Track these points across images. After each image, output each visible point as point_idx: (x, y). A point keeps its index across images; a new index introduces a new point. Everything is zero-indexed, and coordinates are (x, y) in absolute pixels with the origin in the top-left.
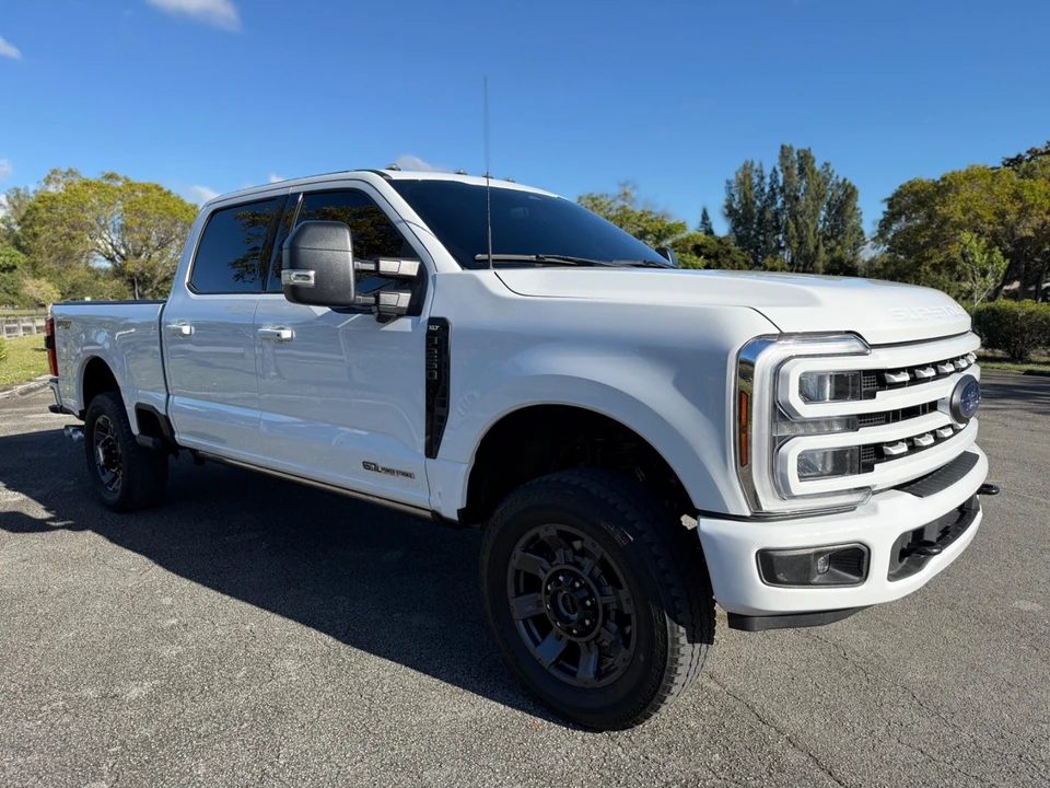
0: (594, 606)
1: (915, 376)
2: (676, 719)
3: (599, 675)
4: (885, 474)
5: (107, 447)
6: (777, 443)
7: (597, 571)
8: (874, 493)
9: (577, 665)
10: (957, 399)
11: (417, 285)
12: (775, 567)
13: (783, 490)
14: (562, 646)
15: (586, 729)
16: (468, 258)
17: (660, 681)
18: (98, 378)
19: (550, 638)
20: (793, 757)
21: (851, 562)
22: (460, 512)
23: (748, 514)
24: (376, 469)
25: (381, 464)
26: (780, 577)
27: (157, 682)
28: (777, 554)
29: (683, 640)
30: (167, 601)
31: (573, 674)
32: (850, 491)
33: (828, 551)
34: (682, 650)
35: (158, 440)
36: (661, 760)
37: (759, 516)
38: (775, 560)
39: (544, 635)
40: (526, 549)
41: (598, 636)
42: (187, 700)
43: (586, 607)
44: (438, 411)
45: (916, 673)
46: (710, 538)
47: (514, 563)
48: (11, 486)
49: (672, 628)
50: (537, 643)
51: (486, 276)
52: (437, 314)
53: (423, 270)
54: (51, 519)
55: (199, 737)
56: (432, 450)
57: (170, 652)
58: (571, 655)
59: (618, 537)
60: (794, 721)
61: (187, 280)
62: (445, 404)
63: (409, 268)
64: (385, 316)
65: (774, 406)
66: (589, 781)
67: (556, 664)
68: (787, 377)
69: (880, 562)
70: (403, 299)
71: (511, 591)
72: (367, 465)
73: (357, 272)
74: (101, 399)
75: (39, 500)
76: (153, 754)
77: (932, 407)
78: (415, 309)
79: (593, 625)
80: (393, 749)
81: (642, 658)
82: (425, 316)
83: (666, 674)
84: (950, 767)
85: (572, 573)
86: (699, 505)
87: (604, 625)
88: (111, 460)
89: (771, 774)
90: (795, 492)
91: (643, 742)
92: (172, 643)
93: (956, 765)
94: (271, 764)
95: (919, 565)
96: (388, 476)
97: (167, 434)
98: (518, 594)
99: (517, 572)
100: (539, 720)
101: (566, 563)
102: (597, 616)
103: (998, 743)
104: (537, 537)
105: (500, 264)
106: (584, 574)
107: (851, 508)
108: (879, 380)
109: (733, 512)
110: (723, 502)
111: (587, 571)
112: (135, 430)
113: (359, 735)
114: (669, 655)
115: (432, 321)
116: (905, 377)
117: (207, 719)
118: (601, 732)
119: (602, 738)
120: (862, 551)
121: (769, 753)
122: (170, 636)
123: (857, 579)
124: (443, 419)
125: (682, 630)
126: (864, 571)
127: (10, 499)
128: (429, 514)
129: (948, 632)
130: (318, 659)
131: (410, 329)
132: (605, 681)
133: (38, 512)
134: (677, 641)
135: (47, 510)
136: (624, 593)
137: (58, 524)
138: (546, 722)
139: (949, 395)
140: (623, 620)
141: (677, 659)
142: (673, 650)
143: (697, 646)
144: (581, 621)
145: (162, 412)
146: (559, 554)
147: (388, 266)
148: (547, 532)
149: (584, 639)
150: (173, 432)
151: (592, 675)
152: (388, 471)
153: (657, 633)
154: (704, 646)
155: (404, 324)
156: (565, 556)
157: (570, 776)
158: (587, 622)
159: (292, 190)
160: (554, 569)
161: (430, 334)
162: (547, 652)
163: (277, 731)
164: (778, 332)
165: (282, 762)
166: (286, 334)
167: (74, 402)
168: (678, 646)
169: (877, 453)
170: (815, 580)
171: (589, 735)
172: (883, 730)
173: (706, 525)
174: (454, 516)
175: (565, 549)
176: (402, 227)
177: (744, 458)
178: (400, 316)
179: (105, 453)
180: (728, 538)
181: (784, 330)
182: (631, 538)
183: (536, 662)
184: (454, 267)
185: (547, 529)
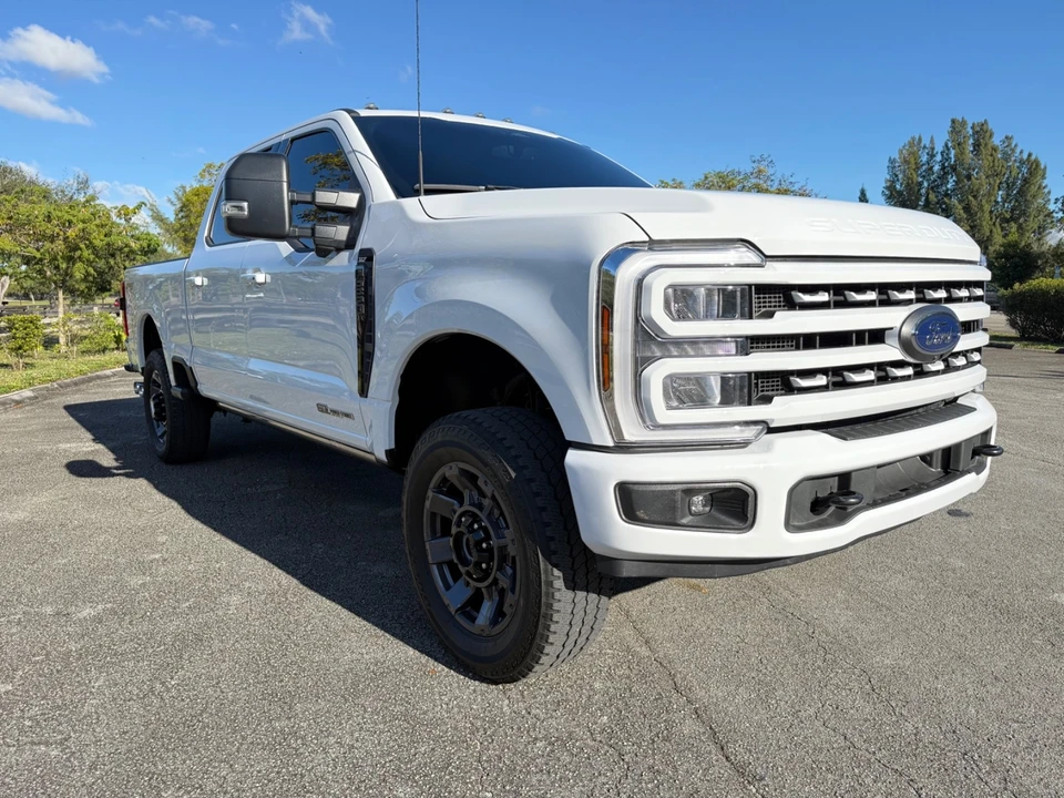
0: (490, 550)
1: (841, 296)
3: (494, 621)
4: (783, 409)
5: (157, 401)
6: (641, 363)
7: (496, 513)
8: (771, 430)
9: (478, 612)
10: (908, 330)
11: (354, 216)
13: (647, 417)
14: (469, 592)
15: (482, 680)
16: (404, 186)
17: (536, 627)
18: (151, 338)
19: (461, 582)
20: (690, 727)
21: (734, 505)
22: (389, 453)
23: (611, 444)
24: (327, 411)
25: (329, 406)
26: (640, 514)
27: (109, 606)
28: (636, 487)
29: (559, 583)
30: (162, 539)
31: (474, 620)
33: (706, 489)
34: (557, 596)
35: (186, 390)
36: (542, 716)
37: (622, 447)
38: (634, 496)
39: (455, 580)
40: (439, 490)
41: (495, 581)
42: (125, 624)
43: (481, 550)
44: (368, 346)
46: (571, 468)
47: (428, 505)
48: (97, 439)
49: (546, 571)
50: (448, 587)
51: (410, 203)
52: (367, 246)
53: (362, 201)
54: (117, 468)
55: (115, 654)
56: (363, 391)
57: (136, 581)
58: (475, 602)
59: (502, 472)
61: (206, 234)
62: (373, 339)
63: (350, 200)
64: (325, 250)
65: (637, 322)
66: (456, 729)
67: (461, 610)
68: (650, 289)
69: (772, 507)
70: (341, 232)
71: (427, 534)
72: (322, 409)
73: (292, 203)
74: (153, 354)
75: (112, 450)
76: (68, 664)
77: (877, 336)
78: (350, 244)
79: (490, 568)
80: (282, 681)
81: (522, 602)
82: (358, 247)
83: (542, 620)
84: (869, 756)
85: (473, 514)
86: (568, 437)
87: (500, 568)
88: (160, 416)
90: (662, 420)
91: (535, 697)
92: (144, 574)
94: (163, 683)
96: (334, 418)
97: (193, 384)
98: (433, 537)
99: (433, 515)
100: (441, 667)
101: (470, 504)
102: (492, 559)
103: (946, 738)
104: (445, 480)
105: (428, 192)
106: (483, 515)
107: (744, 444)
109: (596, 442)
110: (587, 431)
111: (486, 512)
112: (173, 383)
113: (258, 665)
114: (543, 600)
115: (362, 252)
116: (823, 297)
117: (132, 640)
118: (496, 683)
119: (494, 691)
120: (746, 495)
121: (665, 721)
122: (144, 568)
123: (740, 524)
124: (371, 355)
125: (556, 572)
126: (750, 515)
127: (84, 449)
128: (373, 459)
130: (263, 597)
132: (499, 628)
133: (107, 459)
134: (550, 584)
135: (116, 460)
136: (510, 534)
137: (120, 472)
138: (446, 670)
139: (898, 325)
141: (552, 605)
142: (547, 594)
143: (581, 595)
144: (478, 564)
145: (189, 364)
146: (466, 494)
147: (327, 197)
148: (451, 471)
149: (486, 583)
150: (197, 384)
151: (488, 622)
152: (335, 412)
153: (533, 575)
154: (593, 596)
155: (345, 255)
156: (471, 497)
157: (439, 722)
158: (484, 566)
159: (284, 137)
160: (463, 509)
162: (455, 597)
163: (186, 656)
164: (647, 239)
165: (173, 683)
166: (260, 278)
167: (138, 360)
168: (552, 590)
169: (784, 382)
170: (684, 521)
171: (484, 686)
172: (811, 711)
173: (571, 456)
174: (383, 457)
175: (471, 490)
176: (351, 158)
177: (606, 382)
178: (339, 250)
179: (155, 406)
181: (655, 237)
182: (513, 475)
183: (445, 607)
184: (389, 194)
185: (451, 468)
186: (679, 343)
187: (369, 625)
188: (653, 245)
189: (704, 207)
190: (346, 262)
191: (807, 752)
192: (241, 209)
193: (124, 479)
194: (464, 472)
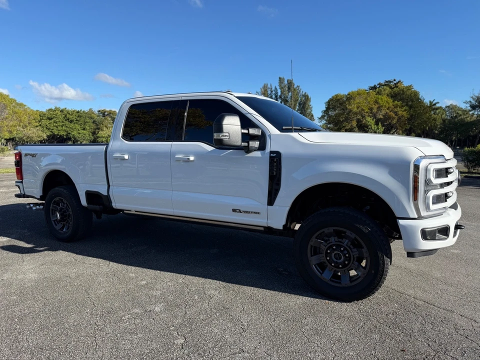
0: (349, 256)
6: (426, 192)
7: (350, 243)
9: (340, 280)
11: (262, 139)
12: (427, 235)
13: (427, 208)
14: (332, 273)
19: (327, 270)
22: (284, 226)
23: (416, 217)
24: (240, 211)
25: (242, 210)
26: (428, 238)
28: (427, 230)
31: (340, 283)
32: (440, 209)
33: (438, 229)
35: (100, 206)
37: (420, 218)
38: (426, 232)
39: (324, 270)
41: (350, 267)
43: (346, 257)
44: (275, 187)
47: (311, 243)
50: (321, 273)
52: (273, 149)
53: (263, 133)
56: (271, 201)
59: (364, 230)
61: (121, 135)
62: (279, 184)
63: (258, 132)
64: (248, 150)
65: (426, 181)
67: (330, 280)
68: (430, 170)
69: (452, 231)
70: (256, 144)
71: (309, 255)
72: (234, 211)
73: (242, 133)
78: (262, 147)
82: (268, 150)
86: (397, 215)
87: (353, 263)
90: (431, 209)
96: (246, 214)
98: (312, 255)
99: (312, 246)
101: (335, 242)
102: (350, 260)
104: (323, 233)
106: (344, 245)
107: (442, 214)
109: (411, 217)
110: (408, 214)
112: (85, 203)
115: (271, 152)
120: (447, 227)
123: (446, 237)
124: (277, 190)
126: (448, 235)
128: (262, 229)
131: (260, 156)
132: (355, 283)
135: (29, 244)
137: (41, 249)
144: (343, 262)
145: (105, 194)
147: (252, 131)
149: (344, 269)
150: (111, 203)
151: (348, 282)
152: (246, 212)
155: (258, 154)
158: (347, 262)
159: (182, 99)
160: (330, 244)
161: (271, 158)
164: (425, 155)
166: (192, 158)
168: (387, 266)
169: (446, 196)
170: (436, 238)
173: (401, 222)
174: (282, 228)
175: (334, 237)
176: (249, 116)
177: (415, 198)
178: (255, 150)
179: (61, 214)
180: (411, 226)
181: (427, 155)
182: (370, 229)
183: (322, 280)
184: (278, 132)
185: (328, 229)
186: (436, 185)
188: (426, 157)
189: (428, 145)
192: (226, 136)
194: (336, 231)
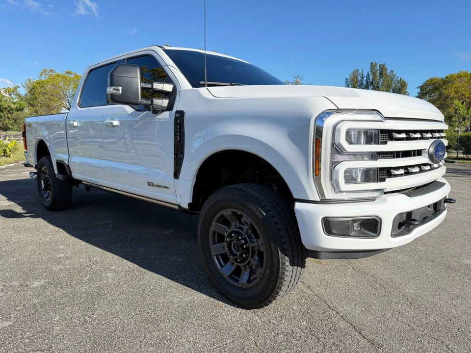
0: (247, 248)
1: (409, 135)
2: (287, 305)
3: (249, 281)
4: (390, 184)
5: (45, 181)
6: (334, 164)
7: (250, 231)
8: (386, 193)
9: (240, 277)
10: (432, 150)
11: (171, 96)
12: (330, 226)
13: (336, 188)
14: (234, 268)
15: (243, 308)
16: (196, 82)
17: (276, 283)
18: (42, 149)
19: (229, 264)
20: (342, 324)
21: (371, 226)
22: (189, 205)
23: (319, 200)
24: (153, 186)
25: (155, 183)
26: (334, 231)
27: (47, 280)
28: (332, 219)
29: (288, 263)
30: (62, 247)
31: (238, 281)
32: (372, 191)
33: (359, 220)
34: (287, 269)
35: (65, 176)
36: (277, 323)
37: (324, 201)
38: (331, 223)
39: (225, 263)
40: (218, 221)
41: (249, 262)
42: (59, 289)
43: (243, 248)
44: (180, 156)
45: (410, 290)
46: (300, 212)
47: (212, 228)
48: (10, 199)
49: (282, 259)
50: (222, 266)
51: (203, 90)
52: (179, 109)
53: (175, 89)
54: (24, 213)
55: (60, 304)
56: (176, 175)
57: (56, 268)
58: (237, 272)
59: (258, 213)
60: (345, 309)
61: (78, 102)
62: (182, 152)
63: (168, 88)
64: (157, 111)
65: (333, 145)
66: (239, 331)
67: (230, 276)
68: (340, 130)
69: (387, 227)
70: (165, 102)
71: (211, 242)
72: (149, 184)
73: (143, 88)
74: (43, 159)
75: (20, 204)
76: (37, 311)
77: (419, 153)
78: (170, 108)
79: (247, 257)
80: (148, 313)
81: (268, 272)
82: (174, 110)
83: (279, 280)
84: (421, 333)
85: (238, 232)
86: (295, 196)
87: (252, 257)
88: (47, 187)
89: (330, 332)
90: (343, 189)
91: (270, 315)
92: (59, 264)
93: (425, 332)
94: (90, 317)
95: (409, 231)
96: (158, 189)
97: (69, 173)
98: (214, 243)
99: (214, 233)
100: (221, 303)
101: (236, 228)
102: (248, 252)
103: (448, 323)
104: (222, 216)
105: (209, 85)
106: (243, 233)
107: (373, 199)
108: (389, 135)
109: (311, 199)
110: (307, 194)
111: (245, 231)
112: (56, 172)
113: (134, 306)
114: (280, 271)
115: (177, 112)
116: (403, 135)
117: (65, 297)
118: (250, 309)
119: (250, 313)
120: (377, 221)
121: (331, 322)
122: (58, 261)
123: (375, 235)
124: (182, 160)
125: (287, 258)
126: (378, 232)
127: (4, 204)
128: (177, 207)
129: (429, 272)
130: (123, 273)
132: (251, 285)
133: (18, 209)
134: (284, 264)
135: (23, 209)
136: (261, 241)
138: (224, 304)
139: (428, 148)
140: (261, 254)
141: (284, 273)
142: (282, 268)
143: (295, 268)
144: (241, 255)
145: (67, 163)
146: (233, 223)
147: (157, 86)
148: (227, 213)
149: (243, 264)
150: (71, 173)
151: (246, 282)
152: (158, 186)
153: (275, 260)
154: (299, 268)
155: (166, 114)
156: (236, 225)
157: (231, 328)
158: (244, 256)
159: (122, 58)
160: (231, 230)
161: (176, 119)
162: (226, 270)
163: (96, 303)
164: (336, 108)
165: (95, 317)
166: (115, 123)
167: (33, 161)
168: (284, 266)
169: (387, 173)
170: (352, 234)
171: (244, 311)
172: (390, 314)
173: (298, 206)
174: (187, 207)
175: (236, 221)
176: (166, 68)
177: (317, 172)
178: (163, 111)
179: (44, 183)
180: (308, 212)
181: (340, 108)
182: (264, 214)
183: (221, 276)
184: (189, 86)
185: (227, 211)
187: (180, 285)
188: (339, 111)
189: (357, 95)
190: (168, 117)
191: (396, 332)
192: (118, 90)
193: (31, 219)
194: (234, 214)
